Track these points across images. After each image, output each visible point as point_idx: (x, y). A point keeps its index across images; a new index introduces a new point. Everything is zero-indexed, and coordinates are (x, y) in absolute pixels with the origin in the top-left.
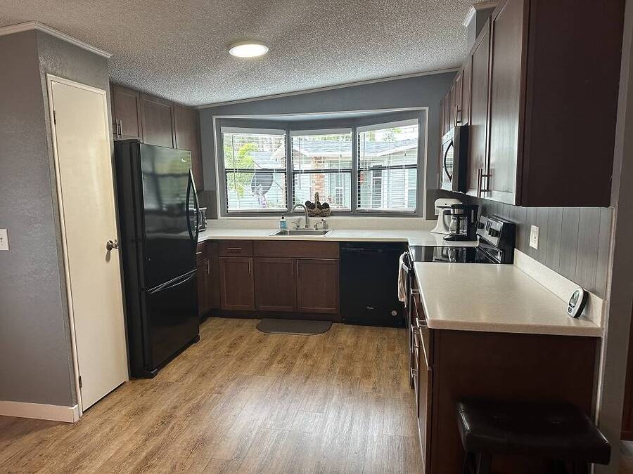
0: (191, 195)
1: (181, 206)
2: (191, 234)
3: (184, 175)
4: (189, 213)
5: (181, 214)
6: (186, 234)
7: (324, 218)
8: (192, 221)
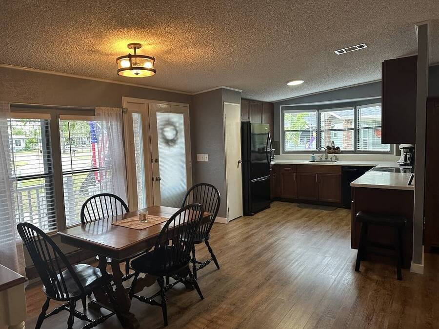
0: (269, 143)
1: (264, 149)
2: (268, 161)
3: (266, 134)
4: (267, 152)
5: (264, 152)
6: (266, 161)
7: (336, 155)
8: (268, 156)
